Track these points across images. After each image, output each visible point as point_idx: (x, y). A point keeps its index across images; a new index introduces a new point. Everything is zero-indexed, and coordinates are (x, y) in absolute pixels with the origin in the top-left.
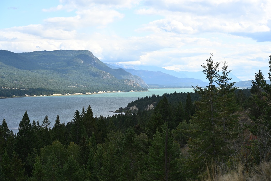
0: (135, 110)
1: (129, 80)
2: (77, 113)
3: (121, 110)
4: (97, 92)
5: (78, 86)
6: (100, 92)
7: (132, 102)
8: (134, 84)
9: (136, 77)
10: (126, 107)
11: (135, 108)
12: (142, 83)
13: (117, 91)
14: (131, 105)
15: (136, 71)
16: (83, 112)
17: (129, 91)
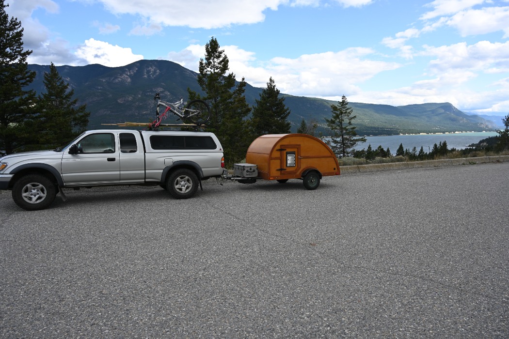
0: (485, 146)
1: (482, 123)
2: (436, 145)
3: (473, 145)
4: (454, 132)
5: (439, 128)
6: (457, 132)
7: (483, 140)
8: (486, 126)
9: (488, 121)
10: (478, 143)
11: (485, 144)
12: (494, 125)
13: (471, 131)
14: (481, 142)
15: (489, 117)
16: (440, 145)
17: (481, 131)
